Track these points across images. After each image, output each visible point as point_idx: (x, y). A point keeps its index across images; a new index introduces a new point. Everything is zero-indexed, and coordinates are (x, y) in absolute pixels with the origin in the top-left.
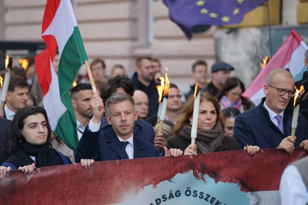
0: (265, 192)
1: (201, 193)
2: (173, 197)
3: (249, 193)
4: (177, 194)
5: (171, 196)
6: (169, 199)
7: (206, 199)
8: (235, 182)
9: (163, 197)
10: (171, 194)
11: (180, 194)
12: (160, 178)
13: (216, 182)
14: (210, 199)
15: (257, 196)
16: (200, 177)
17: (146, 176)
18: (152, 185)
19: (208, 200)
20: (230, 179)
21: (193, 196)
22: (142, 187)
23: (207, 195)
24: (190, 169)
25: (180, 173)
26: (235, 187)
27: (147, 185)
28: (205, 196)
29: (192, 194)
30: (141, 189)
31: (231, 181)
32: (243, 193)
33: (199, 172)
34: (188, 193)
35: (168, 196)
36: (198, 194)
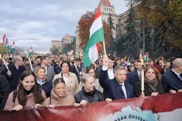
0: (162, 113)
1: (136, 117)
2: (123, 119)
3: (155, 114)
4: (125, 118)
5: (122, 118)
6: (121, 119)
7: (139, 119)
8: (150, 110)
9: (118, 119)
10: (122, 117)
11: (126, 117)
12: (115, 110)
13: (142, 111)
14: (140, 119)
15: (158, 115)
16: (135, 109)
17: (108, 109)
18: (112, 114)
19: (139, 120)
20: (148, 109)
21: (133, 118)
22: (107, 115)
23: (139, 117)
24: (128, 105)
25: (124, 107)
26: (150, 112)
27: (110, 113)
28: (138, 118)
29: (132, 117)
30: (107, 116)
31: (148, 110)
32: (153, 114)
33: (133, 107)
34: (130, 117)
35: (120, 119)
36: (135, 117)
